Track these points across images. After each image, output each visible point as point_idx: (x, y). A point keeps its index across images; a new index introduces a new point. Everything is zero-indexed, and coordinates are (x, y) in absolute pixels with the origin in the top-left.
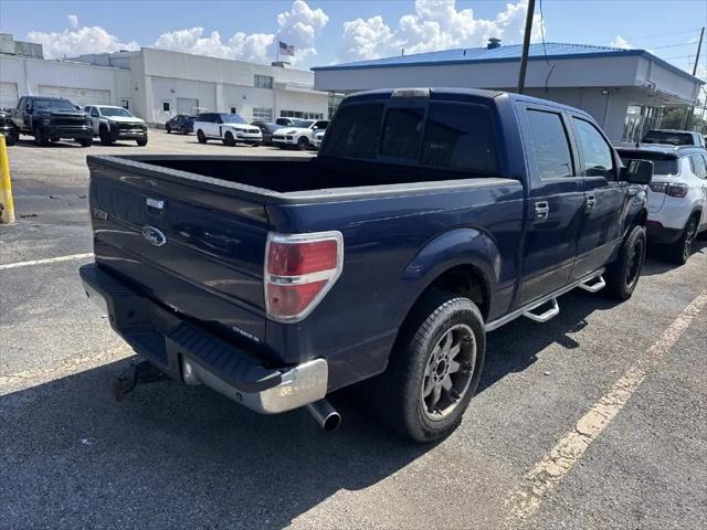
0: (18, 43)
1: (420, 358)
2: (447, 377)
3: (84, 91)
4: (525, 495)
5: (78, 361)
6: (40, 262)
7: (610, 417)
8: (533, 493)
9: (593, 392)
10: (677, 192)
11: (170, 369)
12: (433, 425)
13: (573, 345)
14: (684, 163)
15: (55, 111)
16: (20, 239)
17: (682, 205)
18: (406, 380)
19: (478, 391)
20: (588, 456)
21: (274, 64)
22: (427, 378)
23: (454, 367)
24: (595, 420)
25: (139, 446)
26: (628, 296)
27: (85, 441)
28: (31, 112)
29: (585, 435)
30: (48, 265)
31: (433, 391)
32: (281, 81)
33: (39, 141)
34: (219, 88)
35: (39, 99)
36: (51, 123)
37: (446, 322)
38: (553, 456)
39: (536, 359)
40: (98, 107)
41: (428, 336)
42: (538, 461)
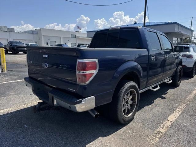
0: (8, 28)
1: (121, 98)
2: (129, 105)
3: (25, 40)
4: (154, 137)
5: (23, 106)
6: (13, 81)
7: (177, 116)
8: (157, 137)
9: (171, 110)
10: (190, 57)
11: (50, 102)
12: (126, 119)
13: (164, 98)
14: (191, 49)
15: (18, 45)
16: (8, 76)
17: (192, 60)
18: (117, 104)
19: (138, 111)
20: (172, 127)
21: (76, 31)
22: (123, 105)
23: (131, 102)
24: (173, 117)
25: (41, 127)
26: (179, 86)
27: (25, 126)
28: (11, 45)
29: (170, 121)
30: (15, 82)
31: (125, 109)
32: (78, 36)
33: (13, 53)
34: (62, 38)
35: (14, 42)
36: (17, 48)
37: (128, 88)
38: (162, 127)
39: (154, 102)
40: (29, 44)
41: (123, 92)
42: (157, 128)
